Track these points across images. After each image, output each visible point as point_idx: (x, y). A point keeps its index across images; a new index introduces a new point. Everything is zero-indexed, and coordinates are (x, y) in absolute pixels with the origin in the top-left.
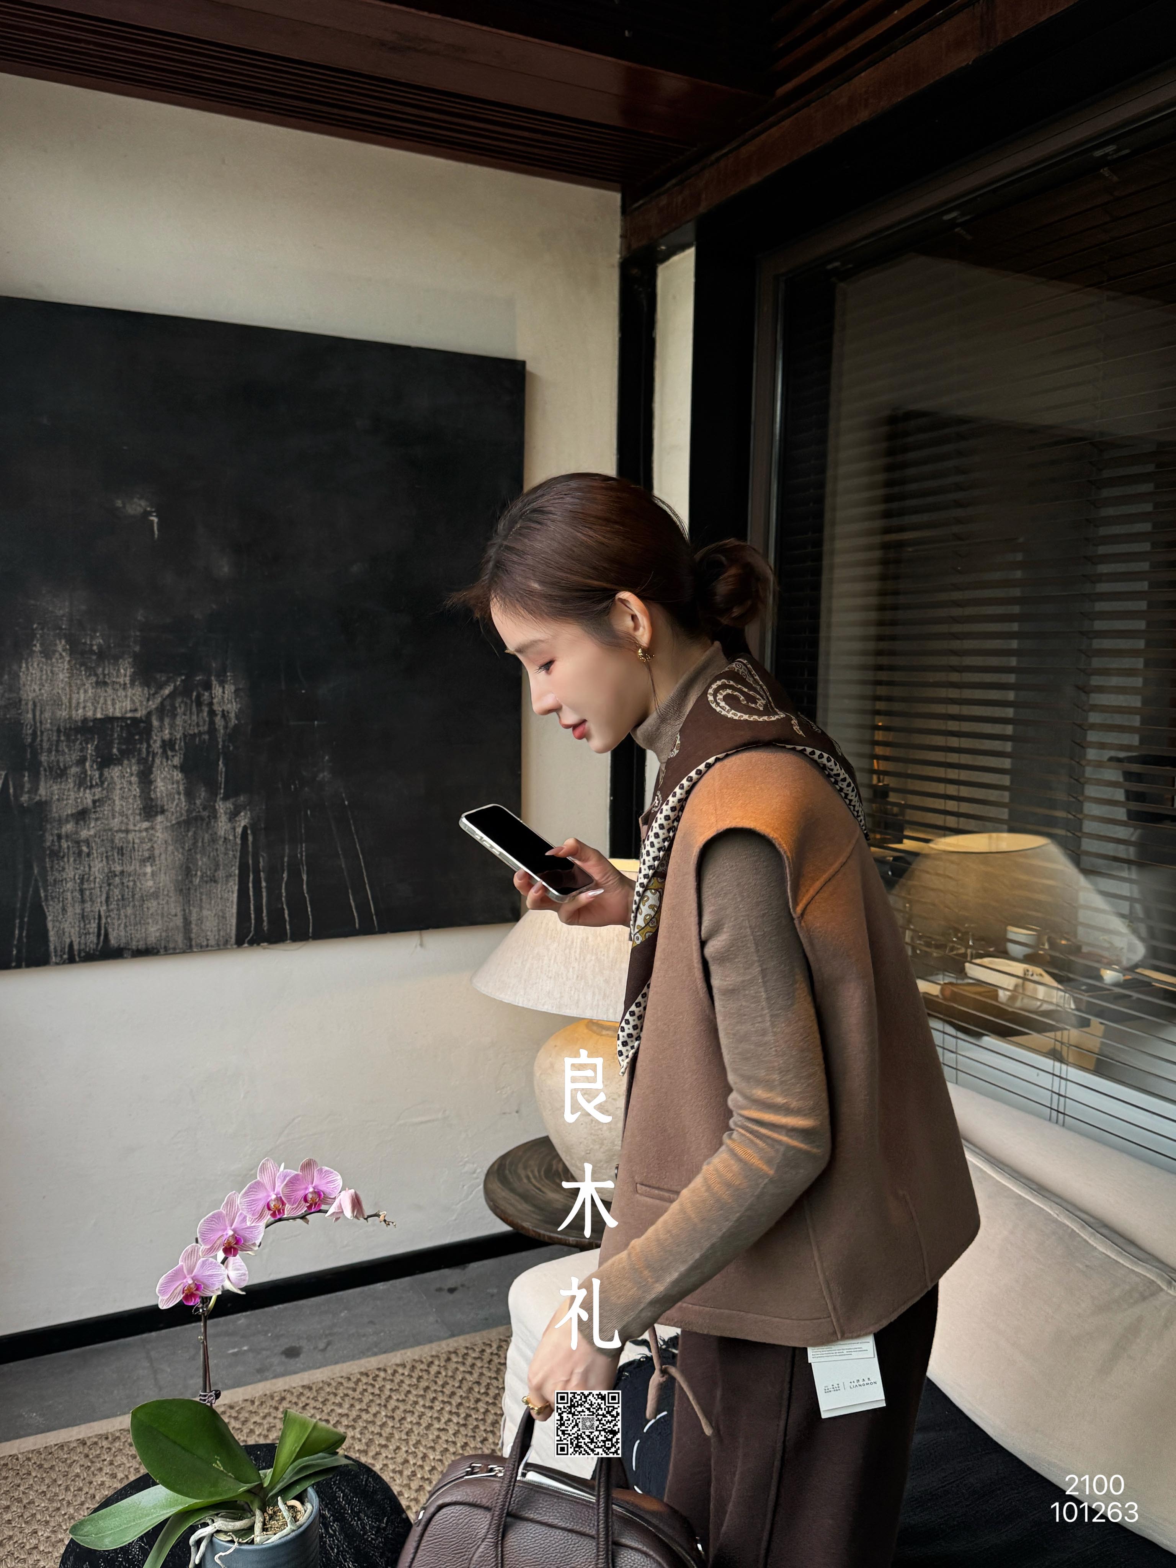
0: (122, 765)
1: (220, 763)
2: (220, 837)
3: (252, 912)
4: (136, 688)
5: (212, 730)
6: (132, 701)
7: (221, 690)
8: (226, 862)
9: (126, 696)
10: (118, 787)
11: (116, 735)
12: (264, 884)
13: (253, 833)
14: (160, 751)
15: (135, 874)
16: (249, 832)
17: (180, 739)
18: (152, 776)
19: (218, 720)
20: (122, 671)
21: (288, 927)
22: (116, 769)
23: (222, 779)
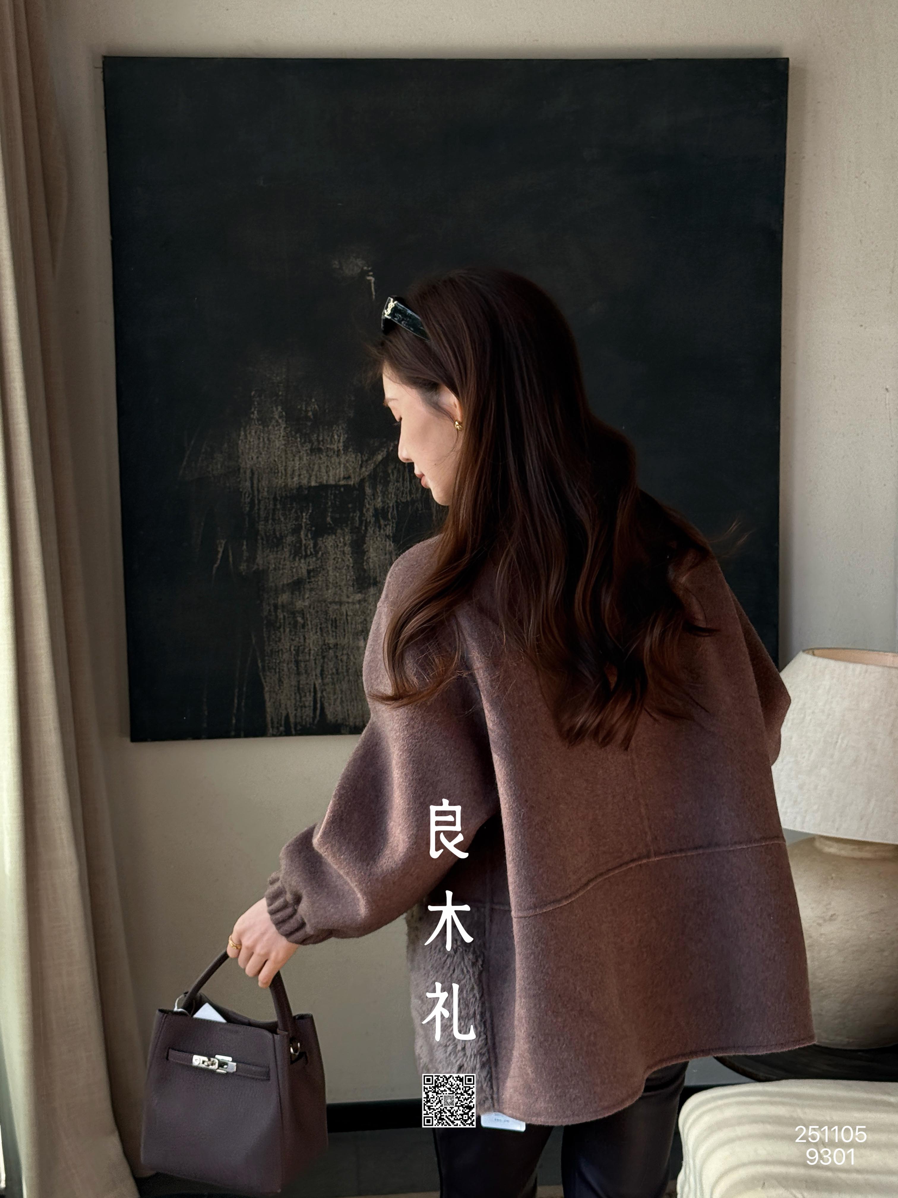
0: (335, 534)
4: (349, 455)
6: (345, 467)
9: (340, 463)
10: (333, 557)
11: (330, 504)
14: (373, 520)
15: (349, 647)
17: (393, 506)
18: (365, 546)
20: (336, 437)
22: (330, 538)
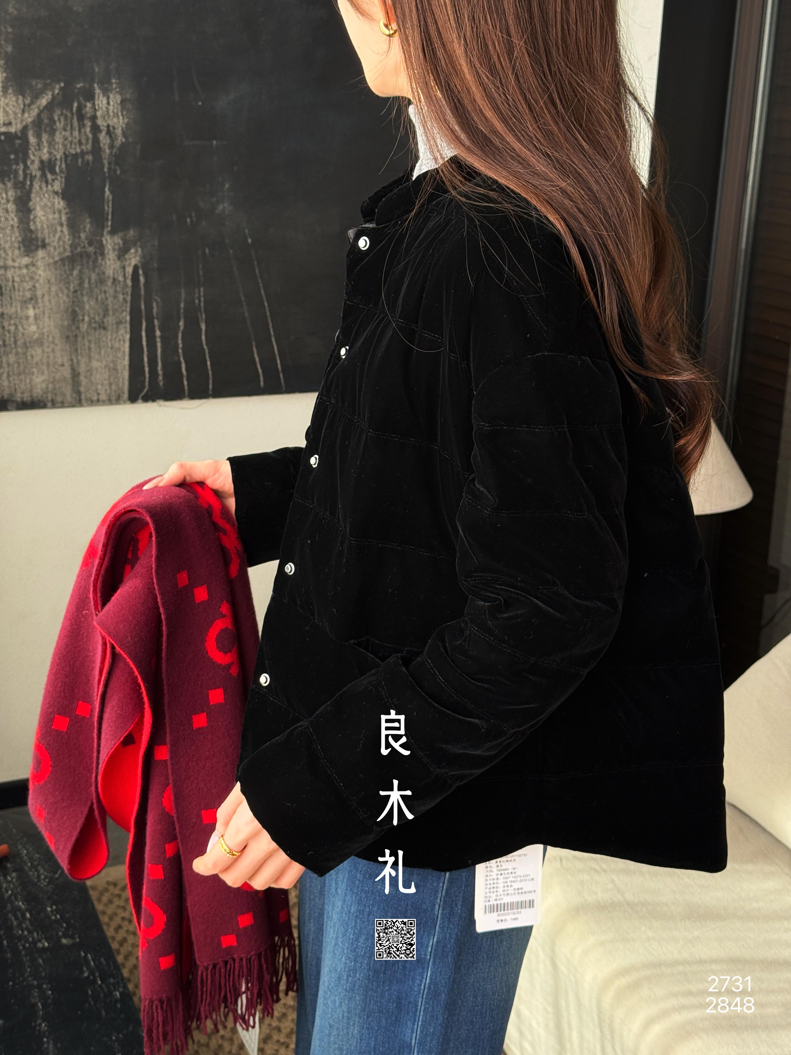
1: (107, 189)
2: (109, 277)
3: (146, 365)
4: (8, 97)
5: (96, 149)
7: (105, 101)
8: (116, 307)
12: (158, 333)
13: (146, 275)
14: (39, 173)
15: (16, 317)
16: (141, 272)
17: (61, 160)
18: (31, 203)
19: (103, 138)
21: (185, 383)
23: (108, 208)
